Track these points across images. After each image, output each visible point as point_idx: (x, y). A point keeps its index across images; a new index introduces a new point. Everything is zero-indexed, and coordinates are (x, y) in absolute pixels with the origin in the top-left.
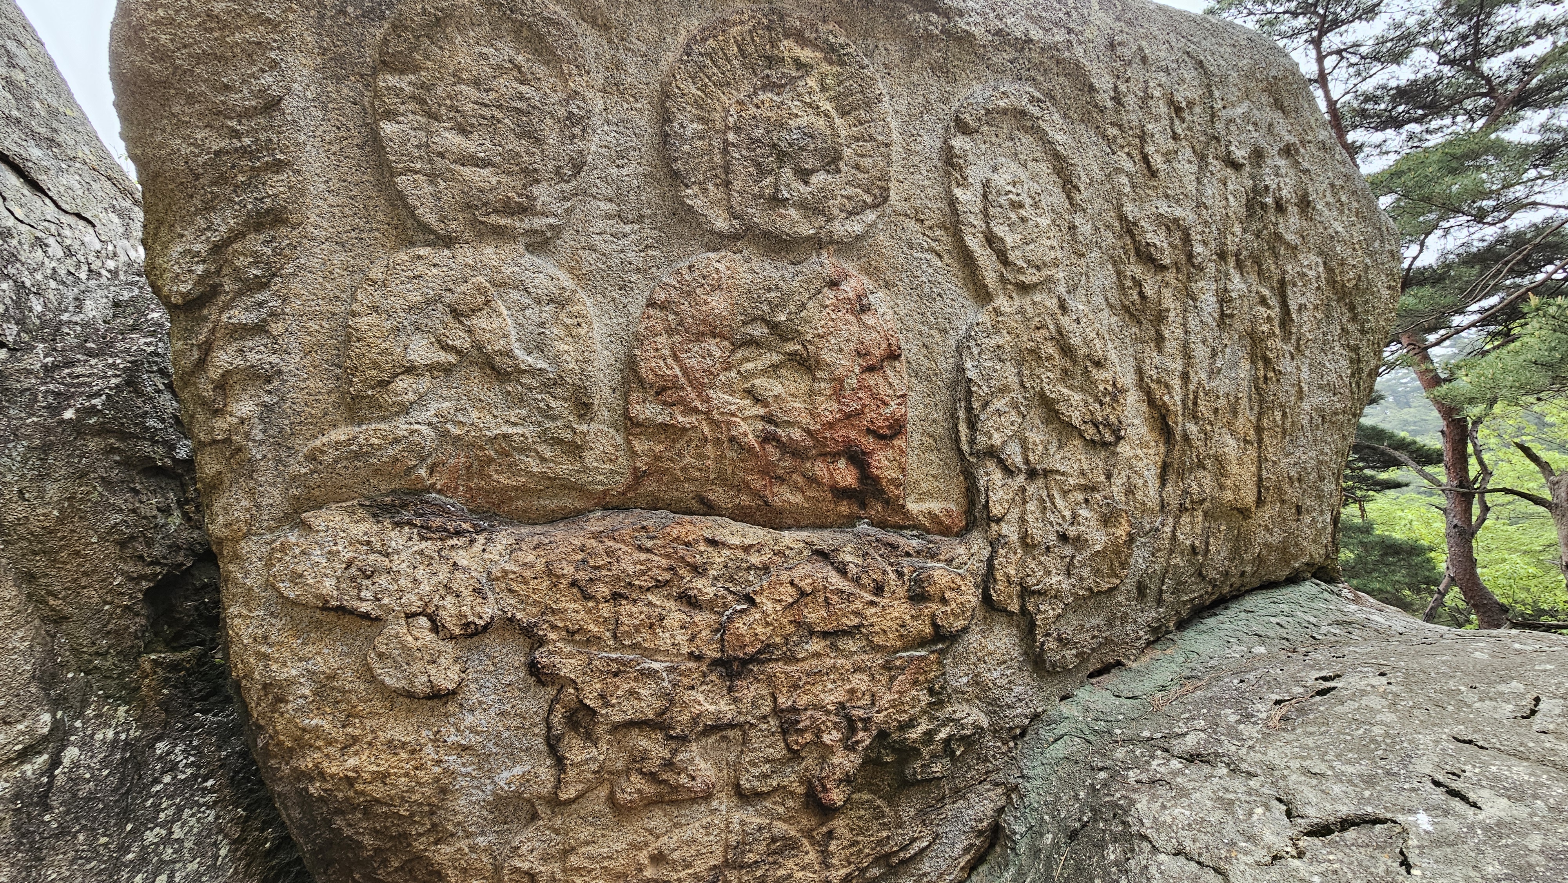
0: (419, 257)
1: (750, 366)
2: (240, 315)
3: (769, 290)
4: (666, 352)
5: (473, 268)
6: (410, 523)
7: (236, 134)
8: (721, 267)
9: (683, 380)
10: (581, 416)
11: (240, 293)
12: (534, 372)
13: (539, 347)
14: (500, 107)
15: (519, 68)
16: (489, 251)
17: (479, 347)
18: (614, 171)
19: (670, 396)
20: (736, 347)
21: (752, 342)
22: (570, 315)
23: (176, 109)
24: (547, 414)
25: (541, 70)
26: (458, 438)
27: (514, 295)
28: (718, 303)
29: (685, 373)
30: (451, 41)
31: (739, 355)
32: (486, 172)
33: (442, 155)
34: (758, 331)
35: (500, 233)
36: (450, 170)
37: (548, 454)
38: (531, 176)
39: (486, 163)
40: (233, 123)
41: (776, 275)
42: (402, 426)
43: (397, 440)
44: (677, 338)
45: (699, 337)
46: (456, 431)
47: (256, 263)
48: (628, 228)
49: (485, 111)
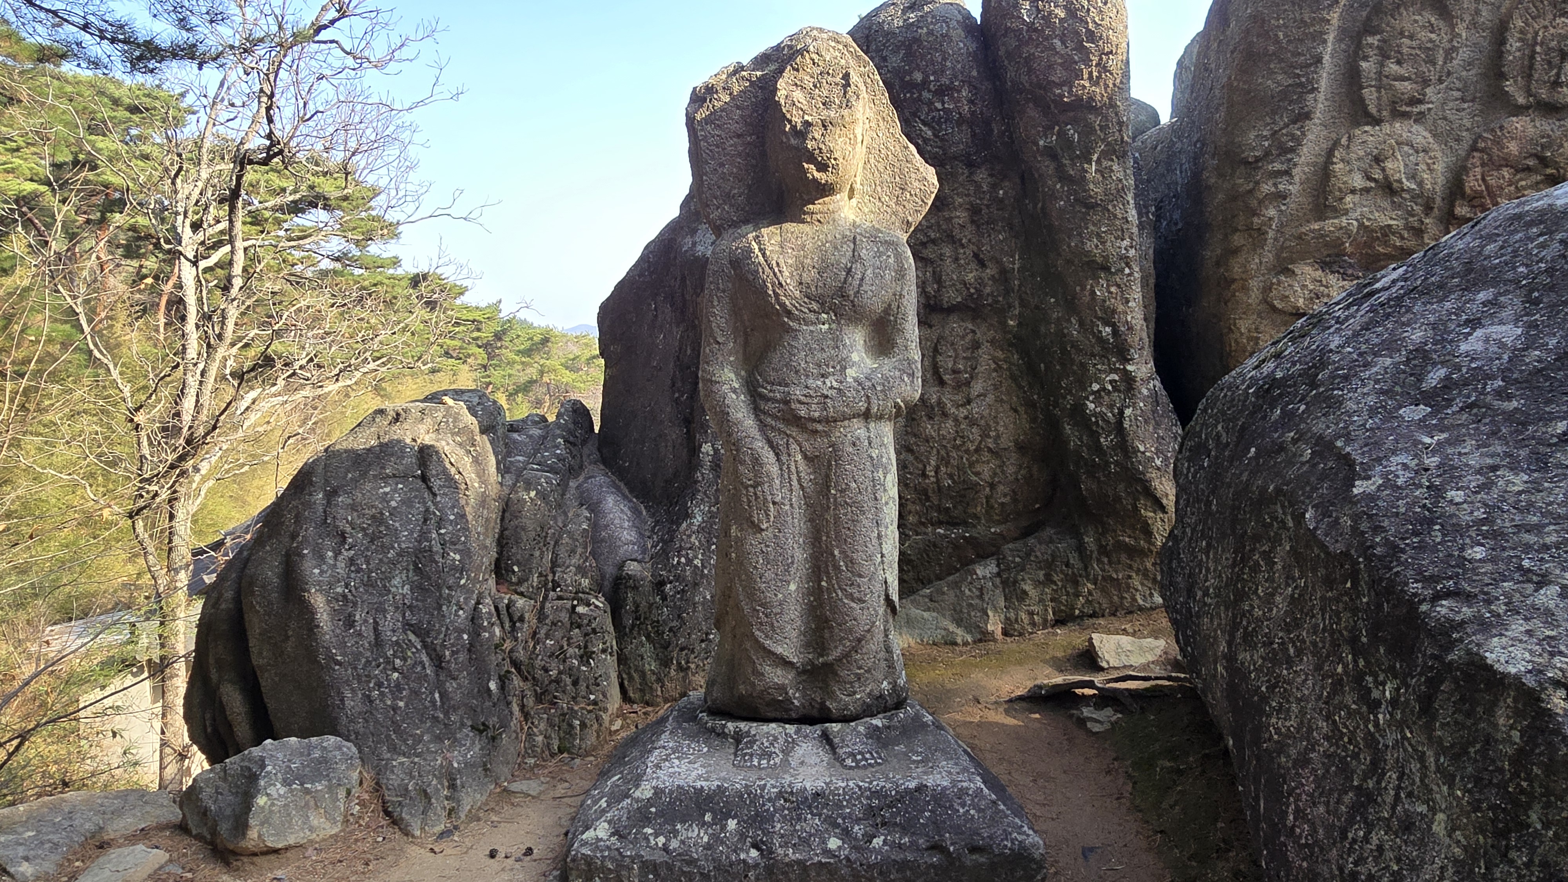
0: (1366, 132)
1: (1523, 183)
2: (1277, 166)
3: (1543, 137)
4: (1479, 177)
5: (1389, 135)
6: (1339, 272)
7: (1299, 76)
8: (1518, 126)
9: (1485, 193)
10: (1427, 215)
11: (1279, 155)
12: (1409, 191)
13: (1413, 177)
14: (1420, 48)
15: (1432, 25)
16: (1398, 125)
17: (1386, 178)
18: (1464, 73)
19: (1476, 202)
20: (1517, 171)
21: (1528, 169)
22: (1430, 158)
23: (1272, 66)
24: (1411, 214)
25: (1442, 24)
26: (1367, 227)
27: (1406, 148)
28: (1513, 147)
29: (1487, 187)
30: (1401, 14)
31: (1518, 177)
32: (1406, 83)
33: (1387, 77)
34: (1531, 162)
35: (1405, 115)
36: (1391, 85)
37: (1406, 235)
38: (1426, 83)
39: (1408, 79)
40: (1298, 71)
41: (1548, 128)
42: (1344, 221)
43: (1341, 228)
44: (1487, 168)
45: (1499, 168)
46: (1367, 223)
47: (1291, 140)
48: (1466, 105)
49: (1413, 52)
